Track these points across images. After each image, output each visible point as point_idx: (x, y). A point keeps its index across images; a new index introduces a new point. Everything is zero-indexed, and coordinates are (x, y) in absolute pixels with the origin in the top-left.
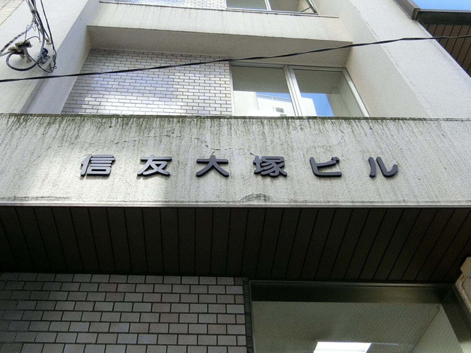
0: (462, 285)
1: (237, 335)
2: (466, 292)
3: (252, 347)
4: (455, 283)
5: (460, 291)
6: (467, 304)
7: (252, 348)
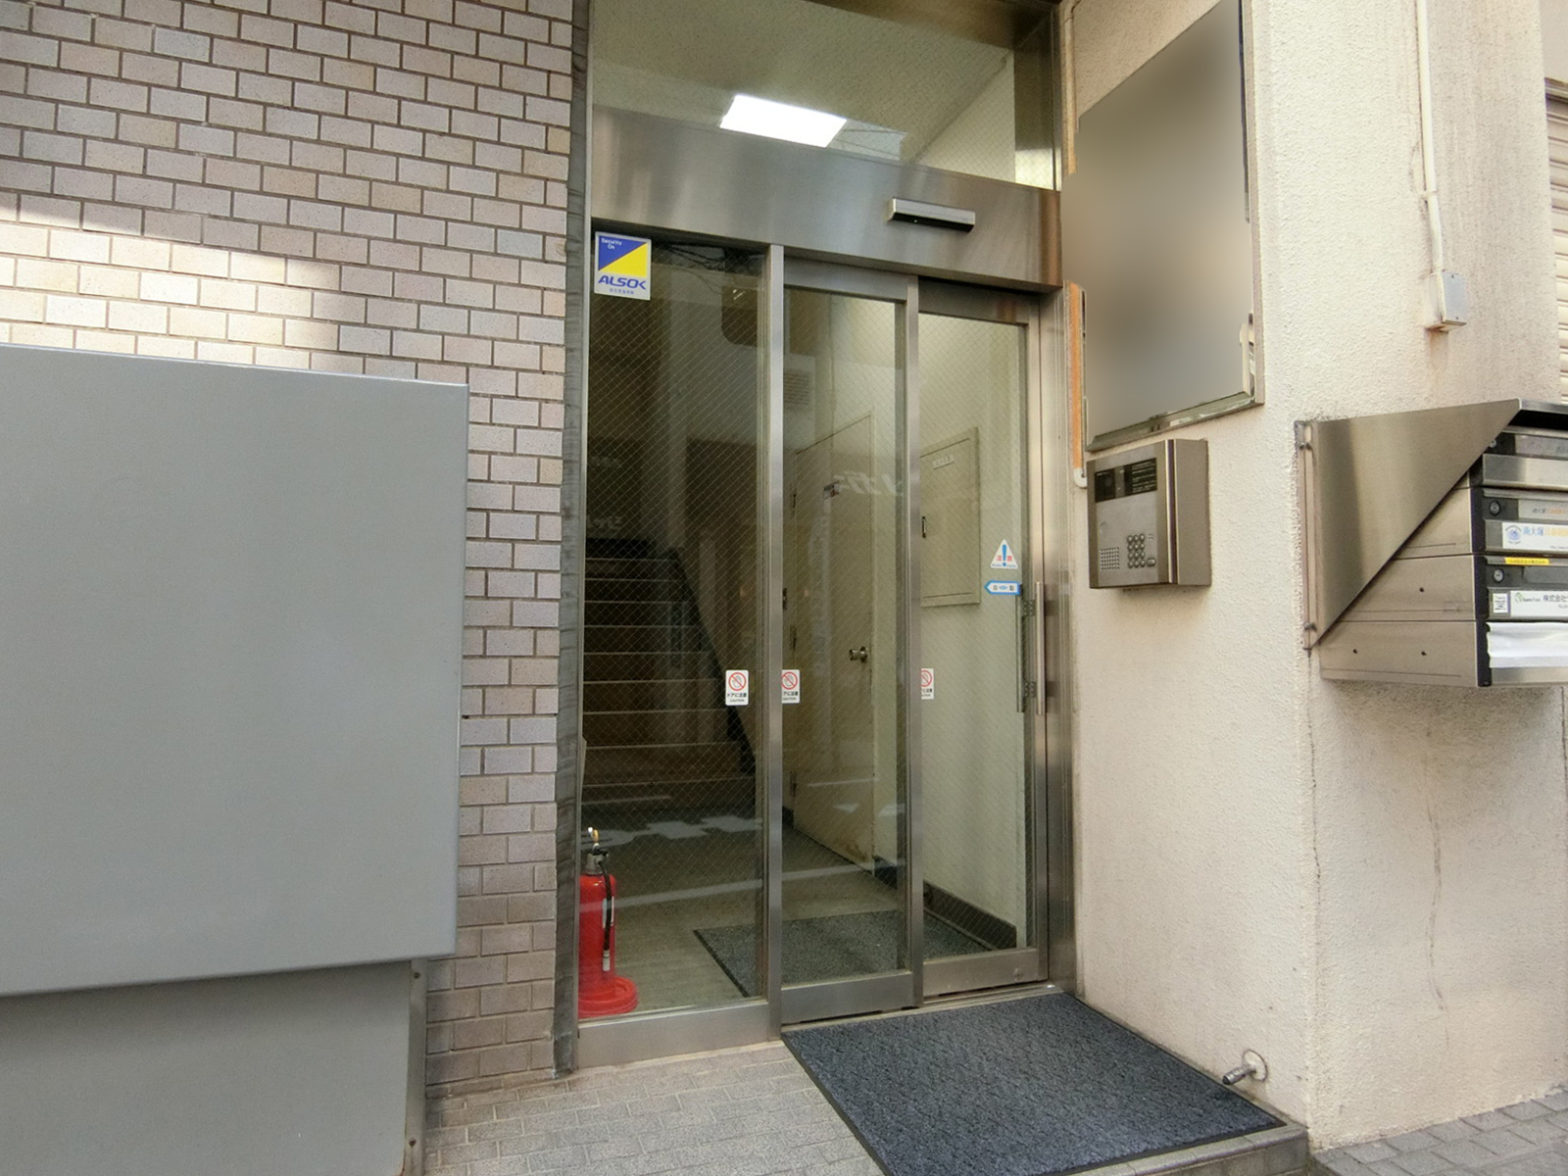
0: (1073, 8)
1: (551, 20)
2: (1073, 28)
3: (583, 53)
4: (1058, 3)
5: (1062, 22)
6: (1065, 54)
7: (585, 58)
